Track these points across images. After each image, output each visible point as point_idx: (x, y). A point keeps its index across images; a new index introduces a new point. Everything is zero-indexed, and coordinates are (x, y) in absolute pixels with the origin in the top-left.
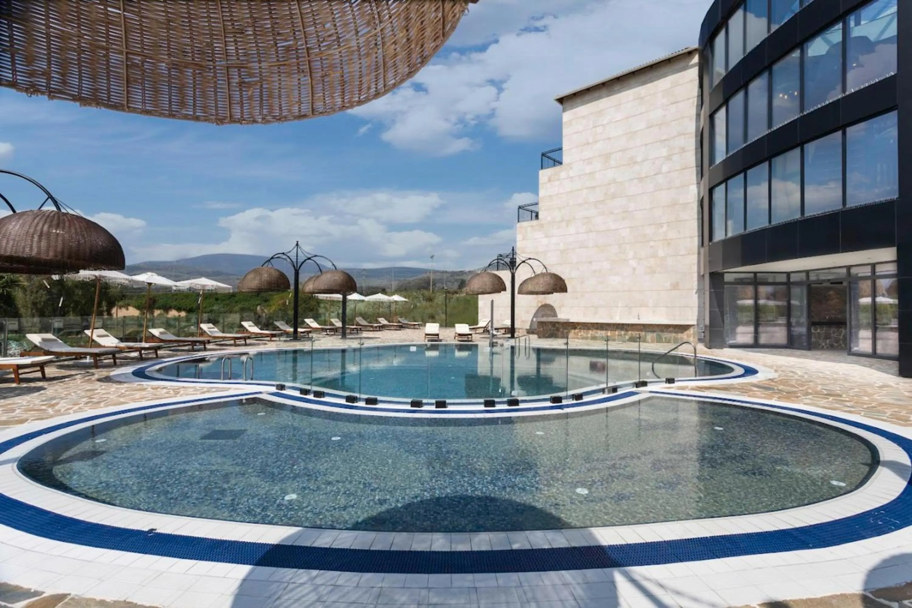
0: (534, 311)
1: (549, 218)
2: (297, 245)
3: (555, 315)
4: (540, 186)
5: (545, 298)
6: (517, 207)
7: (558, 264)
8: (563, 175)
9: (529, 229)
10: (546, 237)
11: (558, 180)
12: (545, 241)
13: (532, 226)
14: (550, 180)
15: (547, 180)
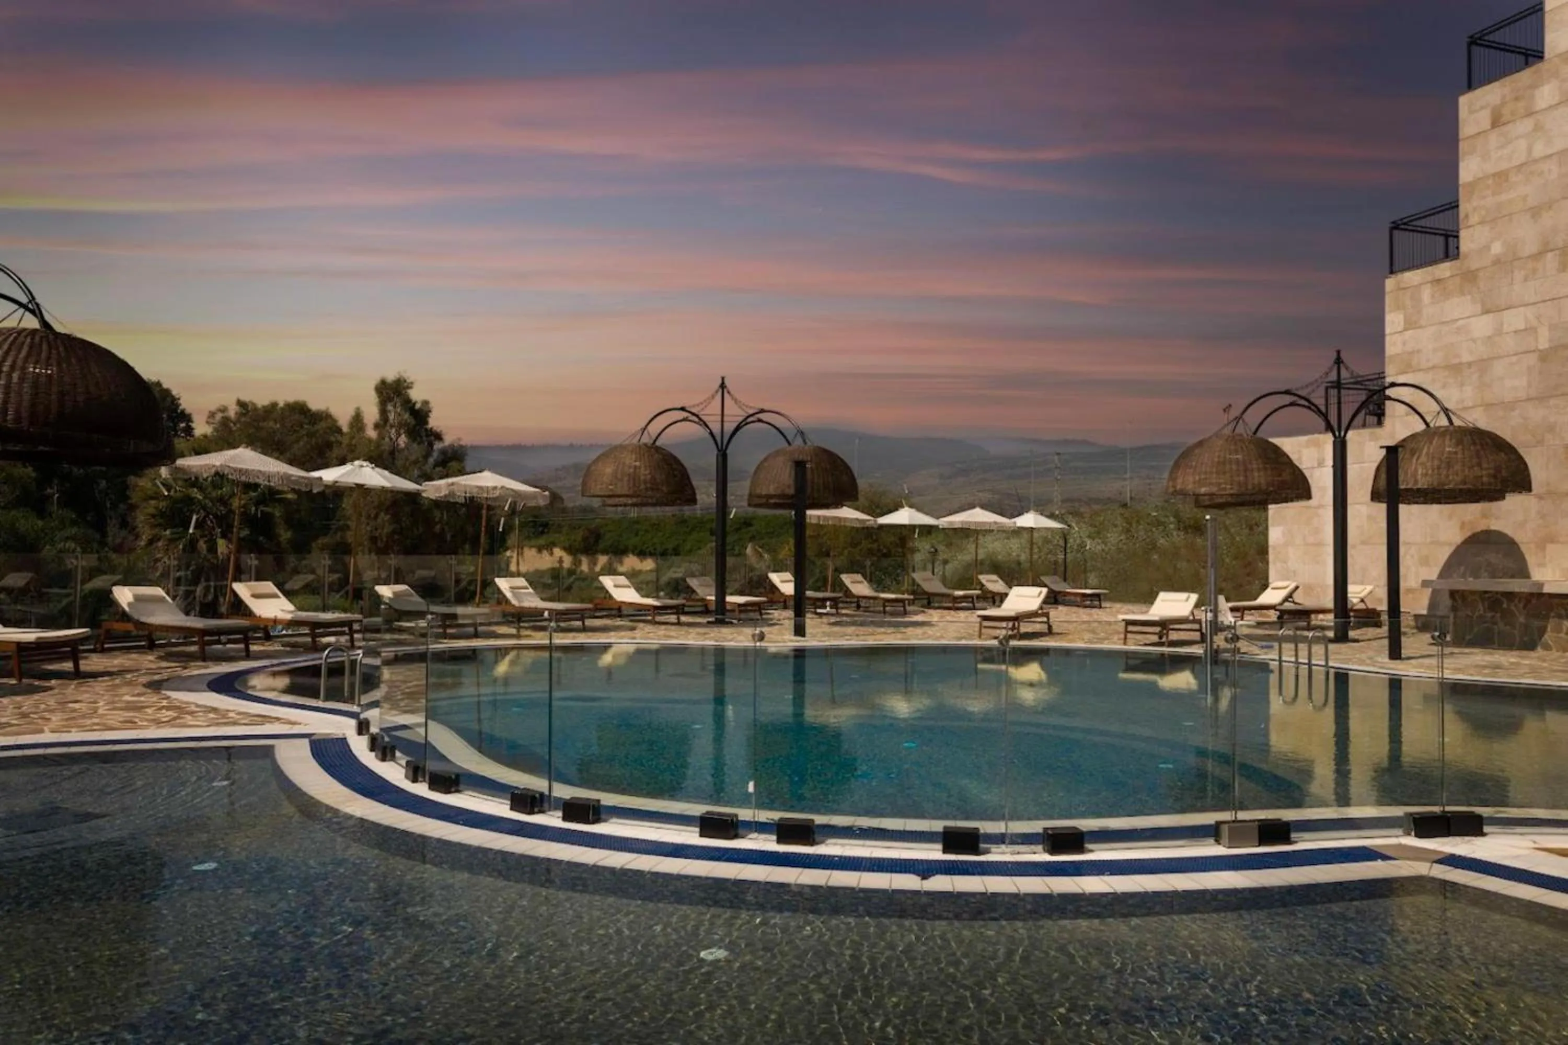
0: (1444, 554)
1: (1497, 248)
2: (723, 386)
3: (1524, 572)
4: (1463, 146)
5: (1485, 516)
6: (1388, 226)
7: (1529, 399)
8: (1546, 94)
9: (1426, 294)
10: (1487, 312)
11: (1529, 114)
12: (1482, 326)
13: (1438, 281)
14: (1497, 122)
15: (1486, 124)
